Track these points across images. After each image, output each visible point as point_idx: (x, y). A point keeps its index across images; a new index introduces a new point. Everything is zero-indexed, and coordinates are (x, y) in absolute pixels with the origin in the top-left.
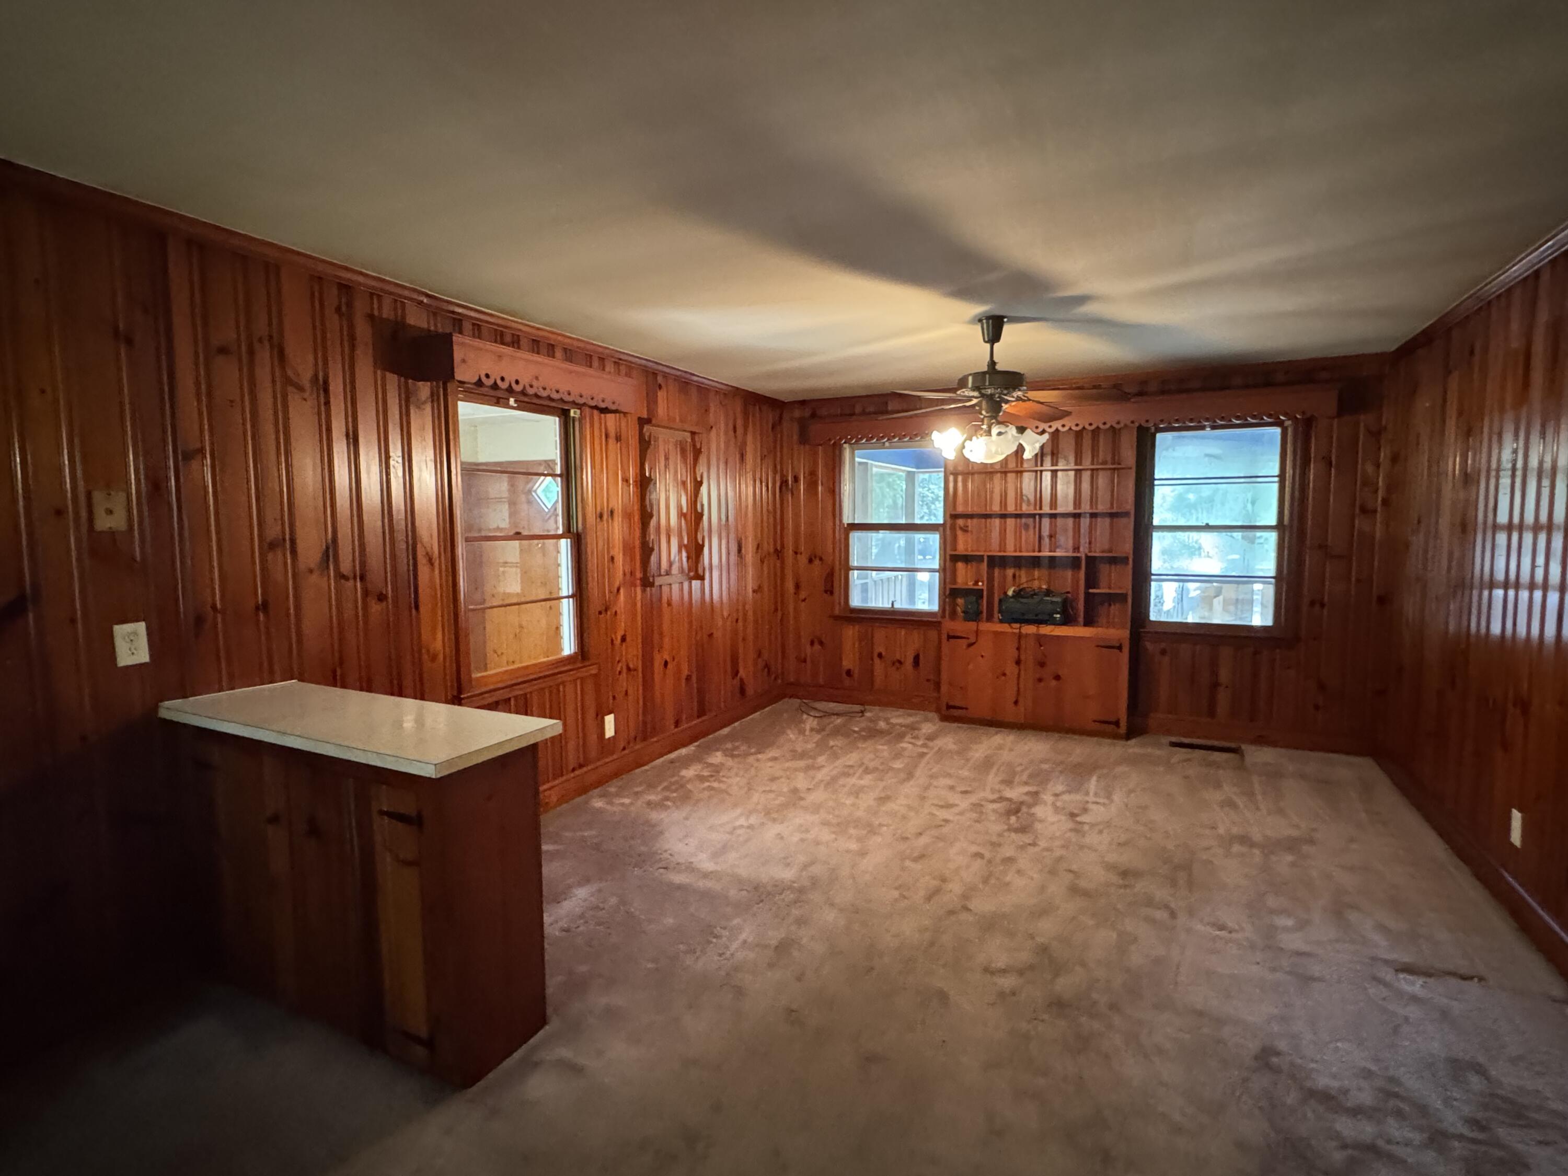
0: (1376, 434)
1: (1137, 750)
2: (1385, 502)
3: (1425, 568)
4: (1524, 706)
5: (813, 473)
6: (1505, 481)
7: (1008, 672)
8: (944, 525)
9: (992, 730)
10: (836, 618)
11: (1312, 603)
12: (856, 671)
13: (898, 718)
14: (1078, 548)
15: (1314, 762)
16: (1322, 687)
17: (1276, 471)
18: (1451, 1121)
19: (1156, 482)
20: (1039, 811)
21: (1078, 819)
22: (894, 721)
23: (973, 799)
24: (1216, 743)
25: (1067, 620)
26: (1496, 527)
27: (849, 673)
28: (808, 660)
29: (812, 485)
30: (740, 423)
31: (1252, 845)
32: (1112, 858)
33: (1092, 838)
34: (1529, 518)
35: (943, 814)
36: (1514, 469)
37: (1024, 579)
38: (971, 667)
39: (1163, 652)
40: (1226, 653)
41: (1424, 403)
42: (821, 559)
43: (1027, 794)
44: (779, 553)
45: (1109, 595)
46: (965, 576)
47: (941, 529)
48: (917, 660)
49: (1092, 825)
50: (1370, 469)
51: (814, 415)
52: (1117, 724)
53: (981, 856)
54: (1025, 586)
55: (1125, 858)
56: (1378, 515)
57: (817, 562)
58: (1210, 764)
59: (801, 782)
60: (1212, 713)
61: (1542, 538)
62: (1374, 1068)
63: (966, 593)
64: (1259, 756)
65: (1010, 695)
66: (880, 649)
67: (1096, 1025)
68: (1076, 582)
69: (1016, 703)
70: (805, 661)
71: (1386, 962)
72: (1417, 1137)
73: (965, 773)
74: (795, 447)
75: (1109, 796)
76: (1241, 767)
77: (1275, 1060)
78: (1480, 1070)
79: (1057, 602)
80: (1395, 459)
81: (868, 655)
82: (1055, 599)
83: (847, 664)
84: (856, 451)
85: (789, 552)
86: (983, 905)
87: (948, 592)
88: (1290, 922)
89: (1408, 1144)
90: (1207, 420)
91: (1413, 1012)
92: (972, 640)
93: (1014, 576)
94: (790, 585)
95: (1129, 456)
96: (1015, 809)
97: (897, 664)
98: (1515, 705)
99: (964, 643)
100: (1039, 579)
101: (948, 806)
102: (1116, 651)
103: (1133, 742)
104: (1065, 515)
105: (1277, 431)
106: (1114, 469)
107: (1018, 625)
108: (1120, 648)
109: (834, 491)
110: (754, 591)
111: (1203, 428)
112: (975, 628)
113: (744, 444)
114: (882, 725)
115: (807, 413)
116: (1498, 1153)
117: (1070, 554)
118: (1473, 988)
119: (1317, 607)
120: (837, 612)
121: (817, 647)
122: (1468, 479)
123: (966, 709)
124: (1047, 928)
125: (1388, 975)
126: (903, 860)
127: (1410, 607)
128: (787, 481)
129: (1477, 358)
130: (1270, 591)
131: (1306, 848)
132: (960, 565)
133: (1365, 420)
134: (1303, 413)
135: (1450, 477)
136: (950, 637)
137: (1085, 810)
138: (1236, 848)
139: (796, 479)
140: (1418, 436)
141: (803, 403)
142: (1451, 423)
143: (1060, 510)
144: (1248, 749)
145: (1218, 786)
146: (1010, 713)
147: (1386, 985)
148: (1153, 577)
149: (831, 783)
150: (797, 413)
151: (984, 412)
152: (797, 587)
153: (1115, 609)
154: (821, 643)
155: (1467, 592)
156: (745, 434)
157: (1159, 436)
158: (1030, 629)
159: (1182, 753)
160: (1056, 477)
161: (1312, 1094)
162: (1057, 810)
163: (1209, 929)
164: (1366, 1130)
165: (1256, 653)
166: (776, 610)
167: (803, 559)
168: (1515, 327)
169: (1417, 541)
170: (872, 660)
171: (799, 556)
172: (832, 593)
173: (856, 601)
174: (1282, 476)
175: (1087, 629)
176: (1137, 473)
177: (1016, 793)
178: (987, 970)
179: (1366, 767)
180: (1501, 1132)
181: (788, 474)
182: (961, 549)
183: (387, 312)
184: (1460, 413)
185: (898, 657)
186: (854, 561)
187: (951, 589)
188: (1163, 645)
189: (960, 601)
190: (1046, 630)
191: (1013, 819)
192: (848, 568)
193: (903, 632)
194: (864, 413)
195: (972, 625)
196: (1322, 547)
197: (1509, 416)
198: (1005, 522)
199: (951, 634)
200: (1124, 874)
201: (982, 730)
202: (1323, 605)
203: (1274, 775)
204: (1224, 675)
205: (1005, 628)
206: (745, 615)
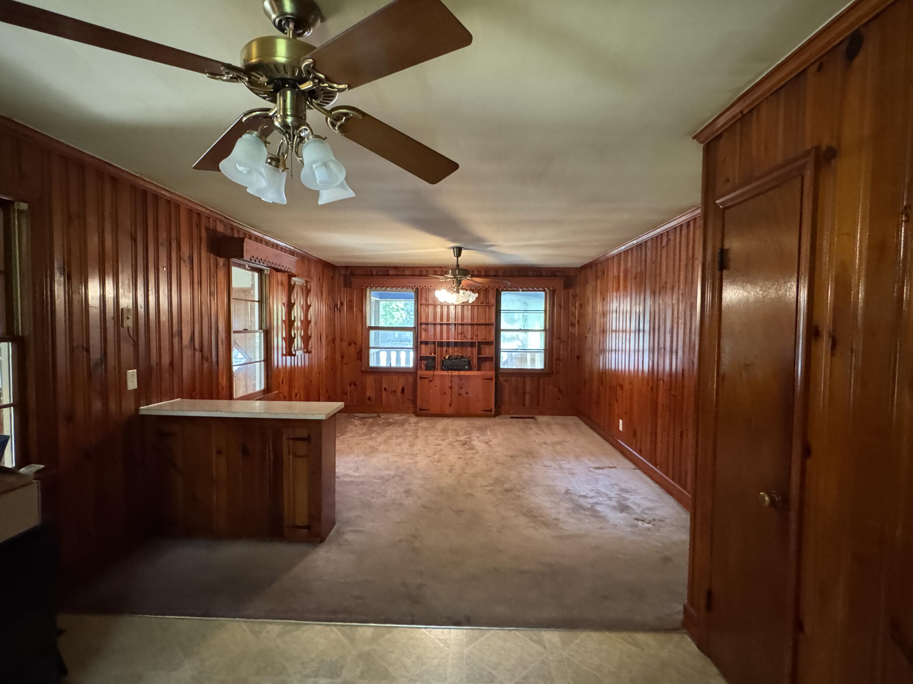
0: (574, 296)
1: (499, 420)
2: (578, 321)
3: (592, 345)
4: (621, 387)
5: (351, 301)
6: (614, 316)
7: (447, 392)
8: (415, 328)
9: (441, 418)
10: (363, 372)
11: (557, 359)
12: (373, 398)
13: (397, 417)
14: (473, 338)
15: (560, 419)
16: (560, 391)
17: (543, 309)
18: (612, 495)
19: (502, 311)
20: (473, 442)
21: (490, 444)
22: (396, 418)
23: (448, 441)
24: (525, 416)
25: (470, 369)
26: (612, 331)
27: (369, 398)
28: (348, 394)
29: (350, 307)
30: (321, 278)
31: (548, 444)
32: (505, 453)
33: (496, 449)
34: (621, 329)
35: (438, 448)
36: (616, 311)
37: (450, 352)
38: (431, 391)
39: (506, 381)
40: (528, 381)
41: (589, 289)
42: (355, 343)
43: (467, 438)
44: (334, 340)
45: (485, 357)
46: (425, 351)
47: (414, 329)
48: (403, 390)
49: (495, 445)
50: (573, 309)
51: (352, 274)
52: (491, 411)
53: (461, 458)
54: (451, 355)
55: (511, 453)
56: (576, 326)
57: (353, 345)
58: (526, 423)
59: (371, 443)
60: (524, 404)
61: (624, 334)
62: (594, 489)
63: (426, 358)
64: (542, 419)
65: (448, 401)
66: (384, 386)
67: (521, 493)
68: (472, 352)
69: (450, 405)
70: (346, 394)
71: (592, 467)
72: (606, 499)
73: (438, 434)
74: (342, 288)
75: (496, 435)
76: (537, 423)
77: (570, 492)
78: (617, 485)
79: (466, 361)
80: (581, 306)
81: (379, 390)
82: (465, 360)
83: (368, 394)
84: (372, 292)
85: (338, 341)
86: (470, 470)
87: (419, 358)
88: (564, 462)
89: (604, 501)
90: (521, 288)
91: (600, 477)
92: (431, 379)
93: (446, 350)
94: (338, 357)
95: (493, 301)
96: (465, 443)
97: (394, 393)
98: (619, 387)
99: (428, 380)
100: (457, 352)
101: (439, 445)
102: (490, 380)
103: (497, 418)
104: (468, 324)
105: (543, 293)
106: (486, 306)
107: (450, 371)
108: (491, 379)
109: (362, 311)
110: (325, 359)
111: (518, 291)
112: (432, 374)
113: (322, 286)
114: (391, 420)
115: (349, 272)
116: (623, 498)
117: (470, 341)
118: (614, 469)
119: (558, 361)
120: (363, 369)
121: (353, 386)
122: (604, 314)
123: (429, 410)
124: (494, 474)
125: (592, 469)
126: (434, 462)
127: (587, 359)
128: (337, 305)
129: (605, 275)
130: (542, 355)
131: (564, 443)
132: (423, 346)
133: (571, 291)
134: (553, 288)
135: (599, 314)
136: (421, 378)
137: (490, 441)
138: (543, 446)
139: (342, 304)
140: (588, 298)
141: (347, 267)
142: (599, 295)
143: (466, 321)
144: (537, 417)
145: (531, 429)
146: (448, 411)
147: (593, 472)
148: (501, 350)
149: (385, 442)
150: (343, 272)
151: (455, 284)
152: (342, 357)
153: (487, 364)
154: (355, 384)
155: (605, 353)
156: (323, 282)
157: (502, 293)
158: (456, 373)
159: (515, 420)
160: (464, 308)
161: (581, 496)
162: (479, 441)
163: (542, 467)
164: (595, 500)
165: (539, 379)
166: (333, 369)
167: (345, 344)
168: (615, 269)
169: (589, 336)
170: (381, 391)
171: (343, 342)
172: (361, 360)
173: (373, 363)
174: (545, 311)
175: (478, 372)
176: (496, 307)
177: (463, 438)
178: (481, 486)
179: (576, 419)
180: (623, 495)
181: (338, 301)
182: (423, 338)
183: (211, 226)
184: (601, 293)
185: (394, 389)
186: (372, 344)
187: (420, 357)
188: (506, 378)
189: (424, 362)
190: (462, 373)
191: (466, 446)
192: (368, 348)
193: (397, 377)
194: (377, 275)
195: (431, 373)
196: (559, 338)
197: (615, 294)
198: (442, 327)
199: (422, 377)
200: (512, 457)
201: (436, 419)
202: (560, 360)
203: (548, 424)
204: (528, 389)
205: (445, 373)
206: (322, 371)
